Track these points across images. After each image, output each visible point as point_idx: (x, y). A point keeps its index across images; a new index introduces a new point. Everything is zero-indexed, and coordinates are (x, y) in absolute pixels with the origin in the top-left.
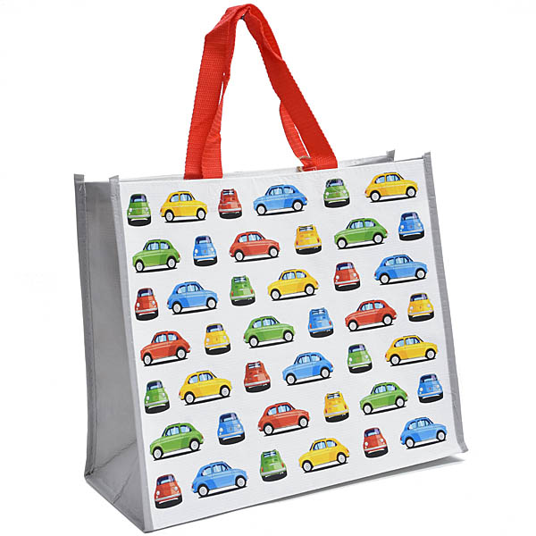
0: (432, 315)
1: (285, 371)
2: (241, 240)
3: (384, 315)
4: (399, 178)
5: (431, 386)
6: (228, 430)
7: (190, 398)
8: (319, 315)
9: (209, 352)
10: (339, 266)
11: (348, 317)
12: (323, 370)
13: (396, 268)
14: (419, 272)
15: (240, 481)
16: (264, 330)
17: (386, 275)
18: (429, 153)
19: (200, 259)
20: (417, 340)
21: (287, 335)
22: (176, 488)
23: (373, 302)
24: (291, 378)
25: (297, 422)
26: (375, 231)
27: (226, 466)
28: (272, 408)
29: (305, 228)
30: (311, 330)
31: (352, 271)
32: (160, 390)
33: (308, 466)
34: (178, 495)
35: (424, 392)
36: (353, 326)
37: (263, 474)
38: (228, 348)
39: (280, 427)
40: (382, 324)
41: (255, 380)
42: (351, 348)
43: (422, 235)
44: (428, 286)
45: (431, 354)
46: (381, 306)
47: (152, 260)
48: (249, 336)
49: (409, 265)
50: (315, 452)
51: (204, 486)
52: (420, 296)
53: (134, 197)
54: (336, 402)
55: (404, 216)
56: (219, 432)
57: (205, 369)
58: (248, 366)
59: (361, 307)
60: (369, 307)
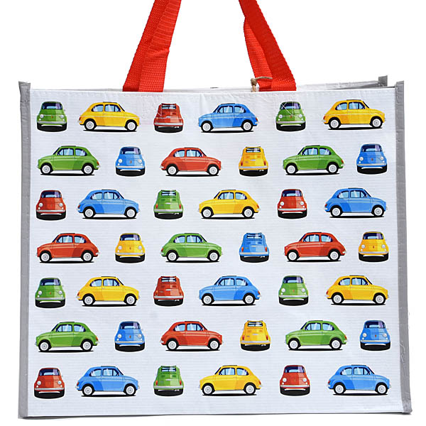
0: (385, 257)
1: (203, 290)
2: (177, 155)
3: (331, 249)
4: (364, 106)
5: (377, 334)
6: (127, 337)
7: (89, 300)
8: (254, 240)
9: (118, 259)
10: (285, 192)
11: (288, 246)
12: (248, 295)
13: (351, 201)
14: (377, 209)
15: (130, 388)
16: (186, 246)
17: (337, 207)
18: (402, 83)
19: (124, 168)
20: (365, 281)
21: (213, 255)
22: (60, 382)
23: (319, 235)
24: (208, 298)
25: (206, 343)
26: (330, 160)
27: (118, 372)
28: (180, 324)
29: (252, 149)
30: (242, 253)
31: (300, 199)
32: (56, 288)
33: (209, 389)
34: (61, 389)
35: (368, 338)
36: (293, 256)
37: (157, 387)
38: (142, 258)
39: (186, 344)
40: (327, 258)
41: (167, 294)
42: (287, 279)
43: (384, 169)
44: (386, 225)
45: (380, 299)
46: (328, 240)
47: (65, 164)
48: (167, 250)
49: (366, 200)
50: (221, 376)
51: (89, 386)
52: (374, 234)
53: (46, 105)
54: (258, 331)
55: (365, 147)
56: (116, 337)
57: (112, 275)
58: (161, 279)
59: (305, 237)
60: (314, 239)
